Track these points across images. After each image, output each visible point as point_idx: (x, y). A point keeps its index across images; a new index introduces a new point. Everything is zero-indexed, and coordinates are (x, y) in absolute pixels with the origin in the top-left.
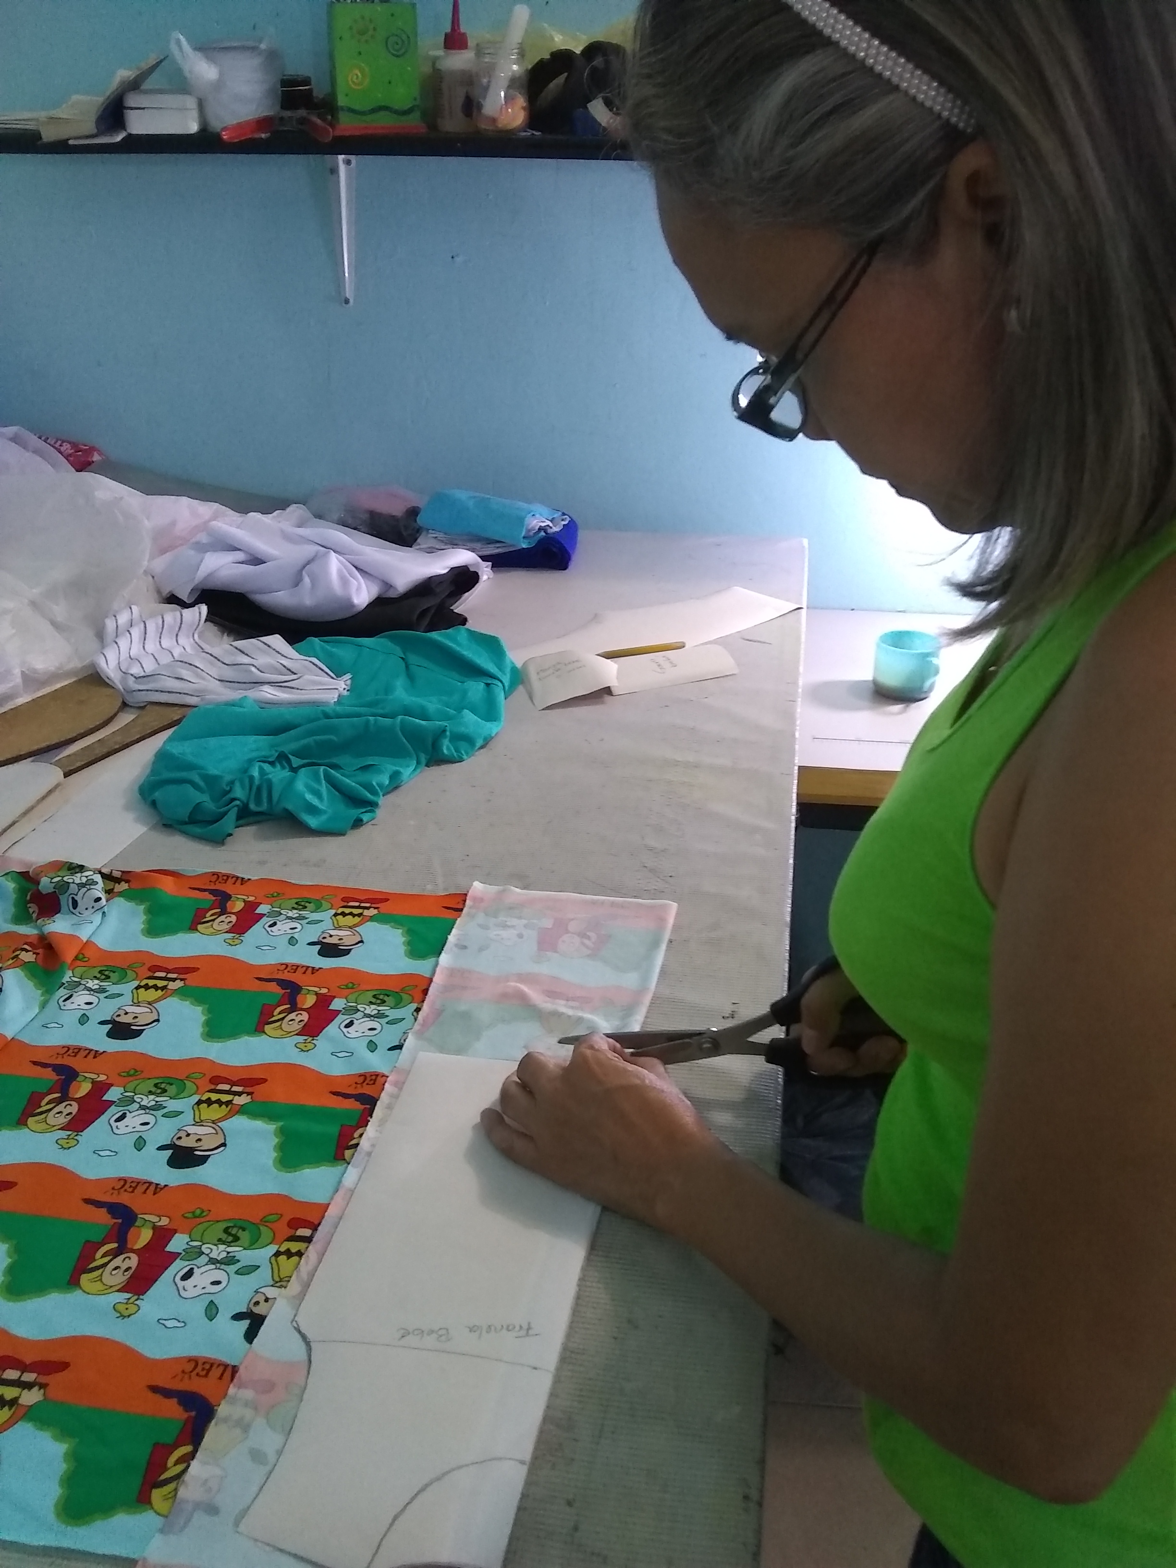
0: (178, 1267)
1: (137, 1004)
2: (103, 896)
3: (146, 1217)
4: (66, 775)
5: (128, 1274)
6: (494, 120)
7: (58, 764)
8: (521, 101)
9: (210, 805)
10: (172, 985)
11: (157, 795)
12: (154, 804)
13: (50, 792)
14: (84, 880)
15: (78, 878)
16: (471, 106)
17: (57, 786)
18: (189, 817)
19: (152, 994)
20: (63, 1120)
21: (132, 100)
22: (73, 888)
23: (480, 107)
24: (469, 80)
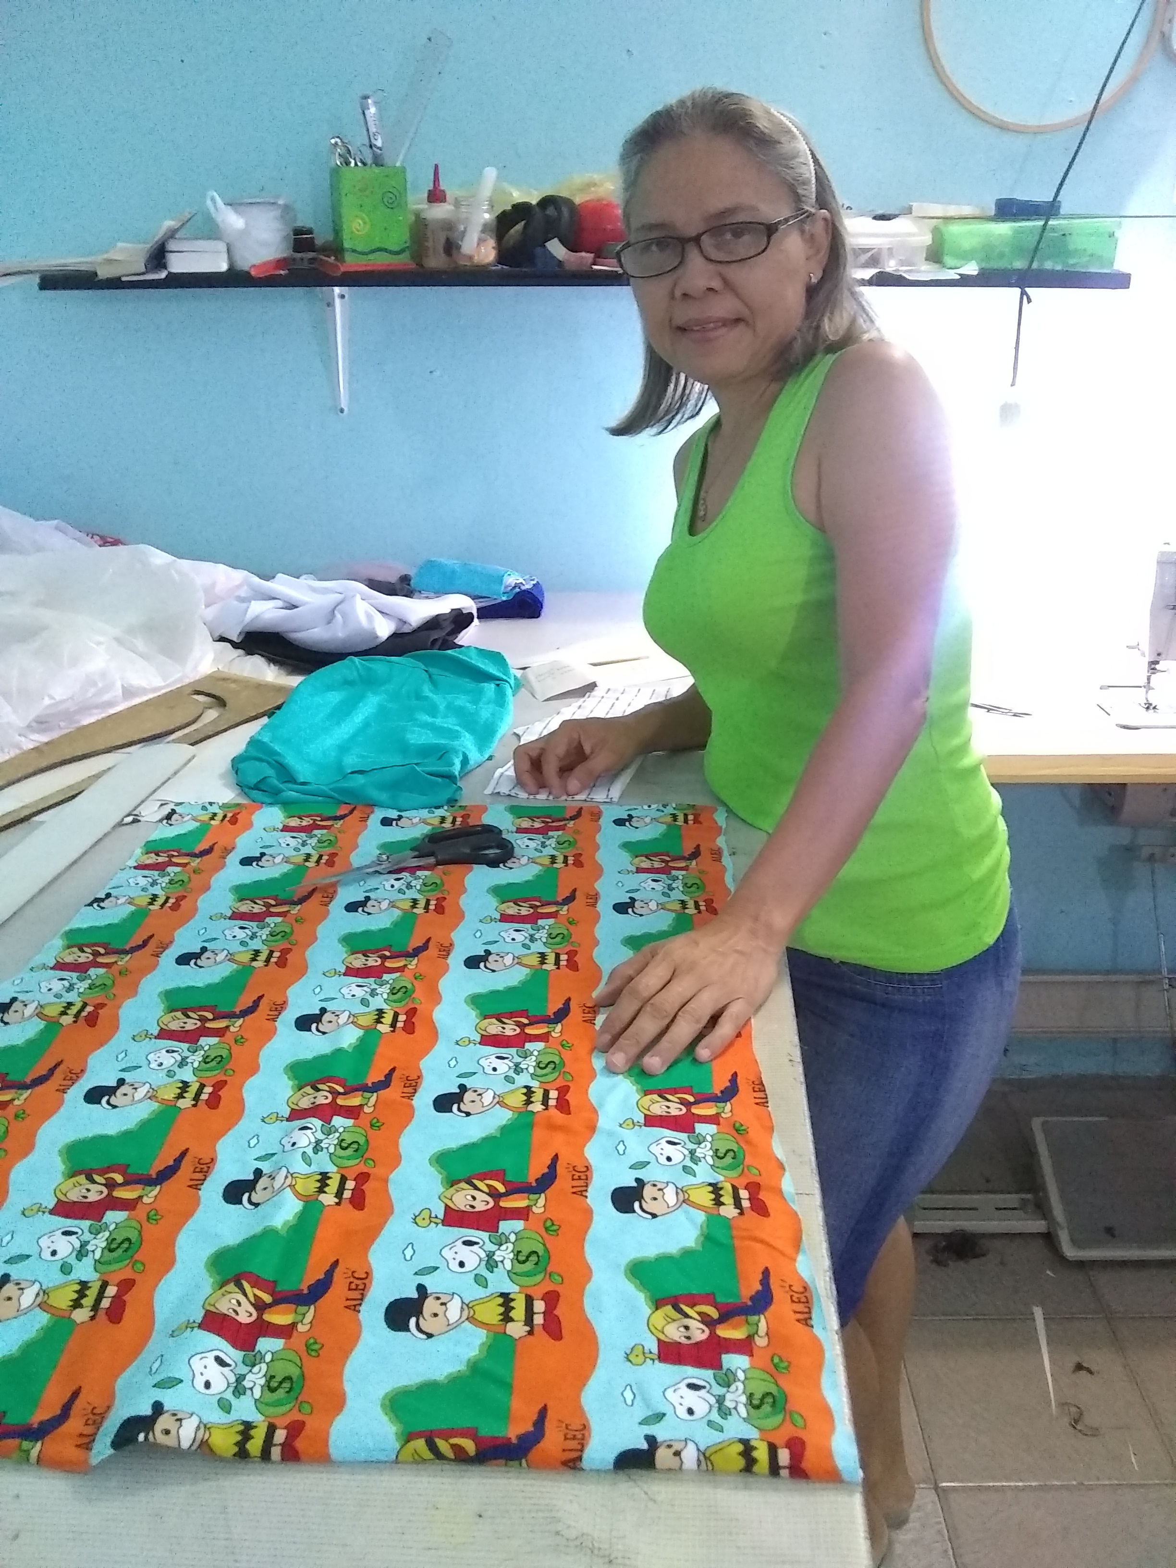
6: (471, 258)
8: (491, 243)
12: (237, 771)
16: (451, 247)
18: (256, 785)
21: (172, 246)
23: (459, 247)
24: (449, 226)
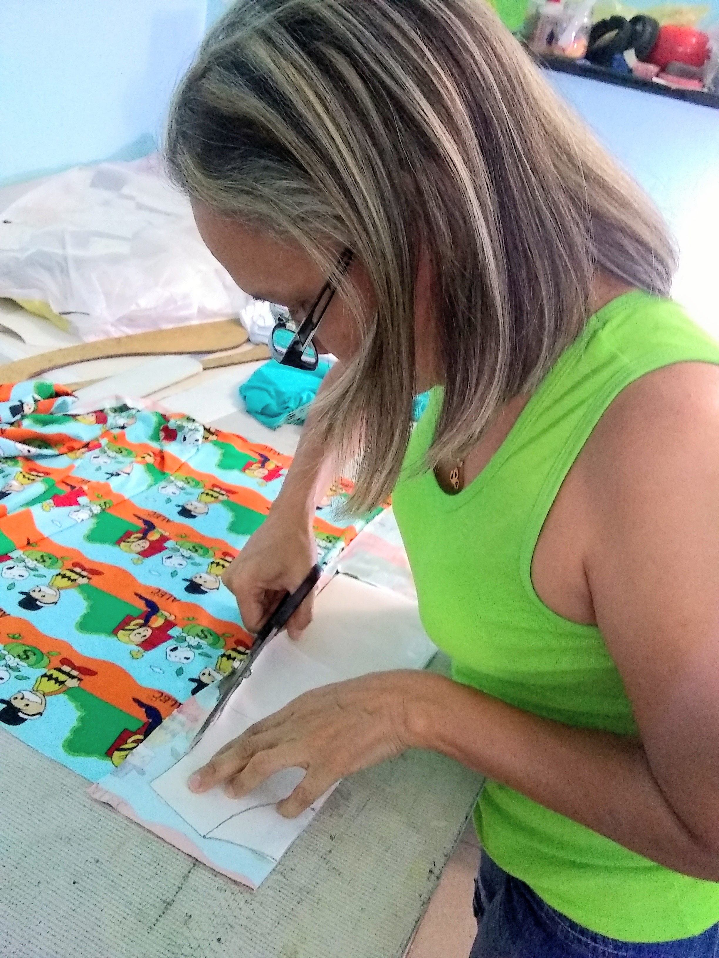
0: (171, 644)
1: (200, 501)
2: (201, 439)
3: (163, 612)
4: (204, 369)
5: (144, 639)
6: (564, 50)
7: (202, 362)
8: (584, 42)
9: (274, 407)
10: (221, 498)
11: (248, 394)
12: (245, 398)
13: (192, 376)
14: (193, 428)
15: (190, 425)
16: (552, 38)
17: (197, 374)
18: (262, 410)
19: (209, 498)
20: (139, 549)
22: (186, 430)
23: (558, 40)
24: (556, 22)
